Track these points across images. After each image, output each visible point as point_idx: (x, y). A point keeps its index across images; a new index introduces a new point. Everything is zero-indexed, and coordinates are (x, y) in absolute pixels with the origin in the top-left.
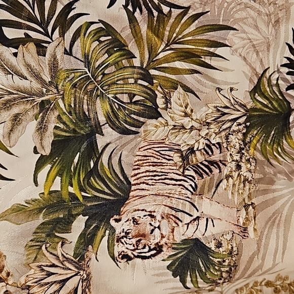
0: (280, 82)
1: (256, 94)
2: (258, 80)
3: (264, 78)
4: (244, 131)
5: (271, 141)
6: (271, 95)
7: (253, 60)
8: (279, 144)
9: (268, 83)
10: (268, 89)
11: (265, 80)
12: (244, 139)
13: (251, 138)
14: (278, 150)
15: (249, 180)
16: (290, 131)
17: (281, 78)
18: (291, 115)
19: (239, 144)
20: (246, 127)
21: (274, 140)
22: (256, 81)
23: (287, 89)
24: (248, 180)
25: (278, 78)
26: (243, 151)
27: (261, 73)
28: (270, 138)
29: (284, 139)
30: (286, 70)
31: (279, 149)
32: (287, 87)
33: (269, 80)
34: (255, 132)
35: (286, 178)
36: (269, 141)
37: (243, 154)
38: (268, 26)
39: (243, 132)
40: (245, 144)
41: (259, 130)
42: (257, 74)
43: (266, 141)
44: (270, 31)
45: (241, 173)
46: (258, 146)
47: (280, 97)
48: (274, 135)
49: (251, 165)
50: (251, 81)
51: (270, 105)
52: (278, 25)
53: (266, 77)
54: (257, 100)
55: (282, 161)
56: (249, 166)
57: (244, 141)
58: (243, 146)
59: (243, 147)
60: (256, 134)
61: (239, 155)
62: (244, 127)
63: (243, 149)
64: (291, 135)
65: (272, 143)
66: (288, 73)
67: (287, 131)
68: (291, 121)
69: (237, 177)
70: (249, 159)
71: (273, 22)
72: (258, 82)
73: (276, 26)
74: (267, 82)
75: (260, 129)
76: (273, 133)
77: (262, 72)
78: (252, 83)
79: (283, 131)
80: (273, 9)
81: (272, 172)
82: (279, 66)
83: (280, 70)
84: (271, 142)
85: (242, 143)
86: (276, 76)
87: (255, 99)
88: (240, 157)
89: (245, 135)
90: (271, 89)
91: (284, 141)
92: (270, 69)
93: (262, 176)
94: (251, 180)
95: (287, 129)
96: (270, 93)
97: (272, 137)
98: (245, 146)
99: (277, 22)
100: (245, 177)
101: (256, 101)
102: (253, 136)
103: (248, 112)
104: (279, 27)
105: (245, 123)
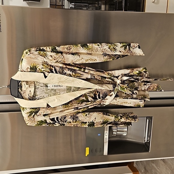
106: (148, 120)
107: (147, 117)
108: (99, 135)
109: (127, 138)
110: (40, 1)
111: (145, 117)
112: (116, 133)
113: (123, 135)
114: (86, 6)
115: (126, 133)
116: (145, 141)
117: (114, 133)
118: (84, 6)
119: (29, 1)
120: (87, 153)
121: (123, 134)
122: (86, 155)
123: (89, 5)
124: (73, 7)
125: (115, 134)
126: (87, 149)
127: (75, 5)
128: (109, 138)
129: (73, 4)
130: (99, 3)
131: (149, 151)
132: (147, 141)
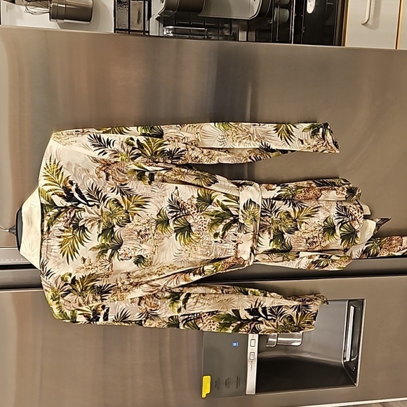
106: (352, 308)
107: (349, 301)
108: (235, 344)
109: (303, 352)
110: (90, 21)
111: (346, 300)
112: (275, 340)
113: (293, 344)
114: (202, 33)
115: (301, 340)
116: (345, 359)
117: (270, 340)
118: (198, 33)
119: (65, 21)
120: (206, 389)
121: (294, 342)
122: (204, 395)
123: (208, 31)
124: (172, 35)
125: (273, 343)
126: (207, 380)
127: (174, 32)
128: (258, 353)
129: (171, 27)
130: (233, 26)
131: (356, 382)
132: (350, 359)
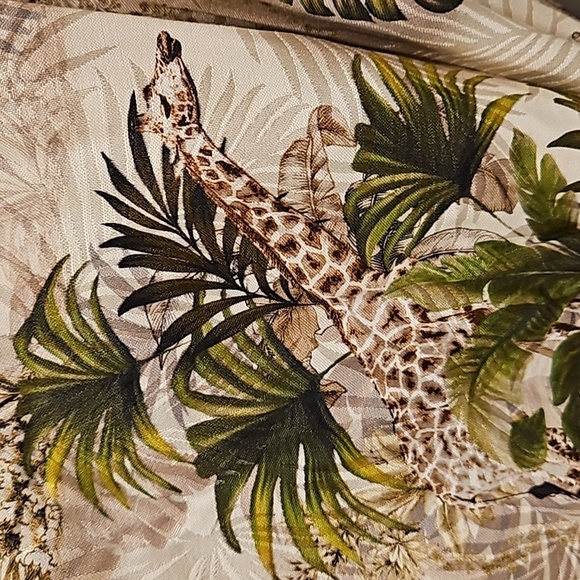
0: (103, 291)
1: (34, 340)
2: (39, 297)
3: (56, 289)
4: (21, 437)
5: (102, 447)
6: (77, 335)
7: (17, 243)
8: (125, 451)
9: (68, 302)
10: (68, 320)
11: (58, 295)
12: (24, 458)
13: (43, 451)
14: (124, 467)
15: (43, 571)
16: (149, 411)
17: (105, 280)
18: (140, 374)
19: (12, 473)
20: (23, 426)
21: (110, 444)
22: (30, 302)
23: (122, 310)
24: (39, 573)
25: (97, 279)
26: (25, 492)
27: (47, 276)
28: (98, 439)
29: (135, 435)
30: (119, 254)
31: (127, 463)
32: (121, 301)
33: (71, 291)
34: (53, 434)
35: (147, 543)
36: (96, 449)
37: (26, 498)
38: (33, 155)
39: (16, 440)
40: (31, 470)
41: (62, 426)
42: (33, 281)
43: (89, 449)
44: (42, 168)
45: (17, 560)
46: (69, 465)
47: (103, 337)
48: (104, 431)
49: (46, 528)
50: (15, 303)
51: (73, 366)
52: (60, 150)
53: (60, 285)
54: (37, 359)
55: (135, 497)
56: (41, 530)
57: (24, 462)
58: (23, 478)
59: (26, 478)
60: (56, 439)
61: (13, 505)
62: (15, 428)
63: (25, 485)
64: (153, 422)
65: (105, 450)
66: (123, 264)
67: (139, 414)
68: (144, 387)
69: (8, 572)
70: (43, 510)
71: (44, 144)
72: (36, 305)
73: (54, 152)
74: (63, 298)
75: (64, 422)
76: (101, 425)
77: (50, 271)
78: (20, 310)
79: (129, 418)
80: (31, 113)
81: (106, 535)
82: (96, 248)
83: (102, 258)
84: (101, 450)
85: (19, 469)
86: (90, 274)
87: (30, 354)
88: (16, 512)
89: (24, 448)
90: (75, 317)
91: (136, 440)
92: (72, 258)
93: (78, 552)
94: (49, 572)
95: (137, 409)
96: (73, 331)
97: (103, 438)
98: (31, 476)
99: (55, 141)
100: (30, 566)
101: (31, 362)
102: (48, 445)
103: (17, 390)
104: (65, 154)
105: (17, 417)
